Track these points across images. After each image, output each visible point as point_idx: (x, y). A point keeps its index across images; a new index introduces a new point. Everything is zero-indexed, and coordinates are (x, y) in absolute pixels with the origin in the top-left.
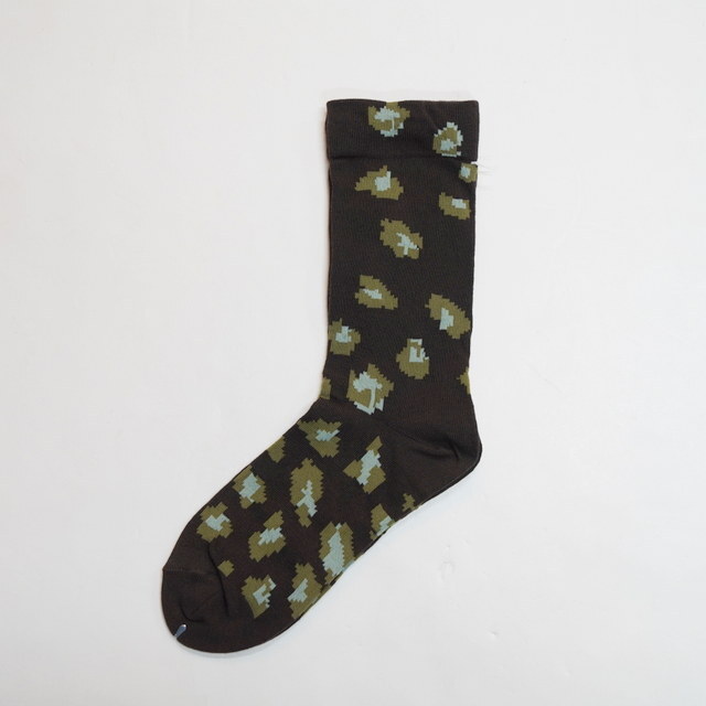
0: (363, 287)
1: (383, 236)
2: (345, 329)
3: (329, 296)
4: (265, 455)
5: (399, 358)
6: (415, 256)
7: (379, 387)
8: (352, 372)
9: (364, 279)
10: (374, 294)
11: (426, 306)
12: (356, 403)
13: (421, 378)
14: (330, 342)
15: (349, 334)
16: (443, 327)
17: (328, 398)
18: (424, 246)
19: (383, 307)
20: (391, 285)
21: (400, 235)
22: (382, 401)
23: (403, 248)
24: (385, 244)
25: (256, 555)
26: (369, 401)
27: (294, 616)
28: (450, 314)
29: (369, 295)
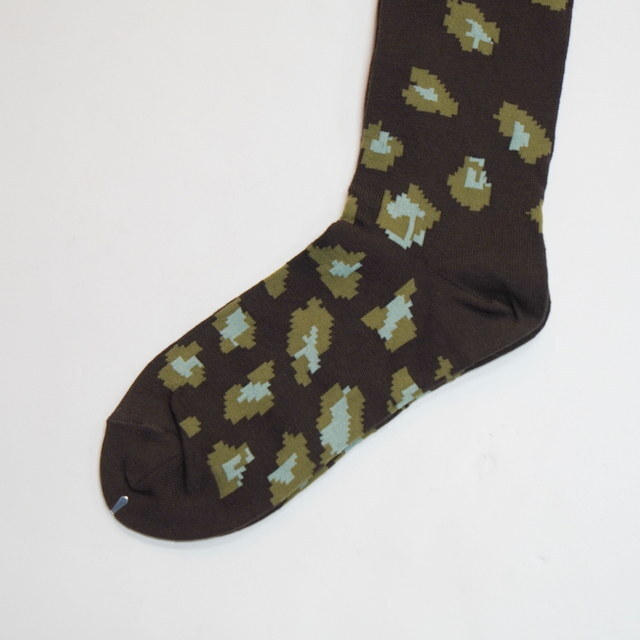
0: (415, 84)
1: (448, 21)
2: (385, 136)
4: (261, 287)
5: (451, 180)
6: (487, 52)
7: (422, 214)
8: (387, 193)
9: (417, 73)
10: (427, 93)
11: (495, 116)
12: (387, 232)
13: (478, 209)
14: (362, 151)
15: (389, 143)
16: (514, 146)
17: (352, 222)
18: (500, 40)
19: (438, 112)
20: (452, 85)
21: (470, 21)
22: (423, 233)
23: (473, 39)
24: (449, 32)
25: (233, 415)
26: (406, 232)
27: (274, 501)
28: (525, 131)
29: (421, 94)
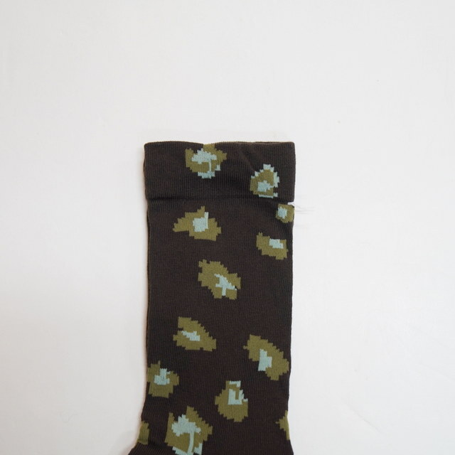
0: (182, 329)
1: (201, 277)
2: (164, 372)
3: (147, 338)
5: (218, 400)
6: (233, 297)
7: (199, 430)
8: (171, 415)
9: (182, 321)
10: (192, 336)
11: (245, 347)
12: (174, 449)
13: (241, 421)
14: (148, 385)
15: (168, 376)
16: (262, 368)
17: (147, 443)
18: (242, 286)
19: (202, 349)
20: (210, 327)
21: (218, 276)
22: (201, 445)
23: (221, 289)
24: (203, 285)
26: (188, 446)
28: (268, 355)
29: (188, 337)
